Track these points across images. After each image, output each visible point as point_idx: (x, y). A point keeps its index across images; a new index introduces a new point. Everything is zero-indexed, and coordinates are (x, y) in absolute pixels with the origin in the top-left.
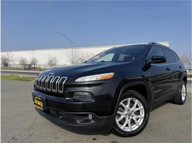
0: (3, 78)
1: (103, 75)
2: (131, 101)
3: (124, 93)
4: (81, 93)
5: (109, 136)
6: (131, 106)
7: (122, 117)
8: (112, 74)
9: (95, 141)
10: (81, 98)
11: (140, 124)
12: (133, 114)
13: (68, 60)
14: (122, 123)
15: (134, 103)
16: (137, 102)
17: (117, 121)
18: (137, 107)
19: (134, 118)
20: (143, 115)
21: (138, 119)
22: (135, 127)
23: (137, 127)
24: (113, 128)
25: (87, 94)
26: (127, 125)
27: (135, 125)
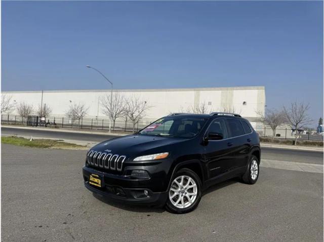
0: (4, 143)
1: (158, 154)
2: (184, 179)
3: (177, 171)
4: (138, 171)
5: (163, 213)
6: (184, 184)
7: (176, 194)
8: (167, 154)
9: (149, 217)
10: (138, 176)
11: (193, 201)
12: (186, 191)
13: (104, 110)
14: (175, 199)
15: (187, 180)
16: (190, 179)
17: (171, 198)
18: (190, 184)
19: (188, 195)
20: (196, 193)
21: (191, 196)
22: (188, 205)
23: (190, 204)
24: (166, 205)
25: (144, 171)
26: (180, 203)
27: (188, 203)
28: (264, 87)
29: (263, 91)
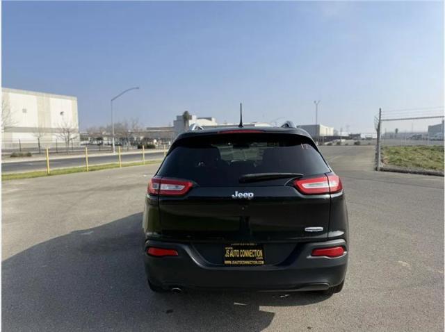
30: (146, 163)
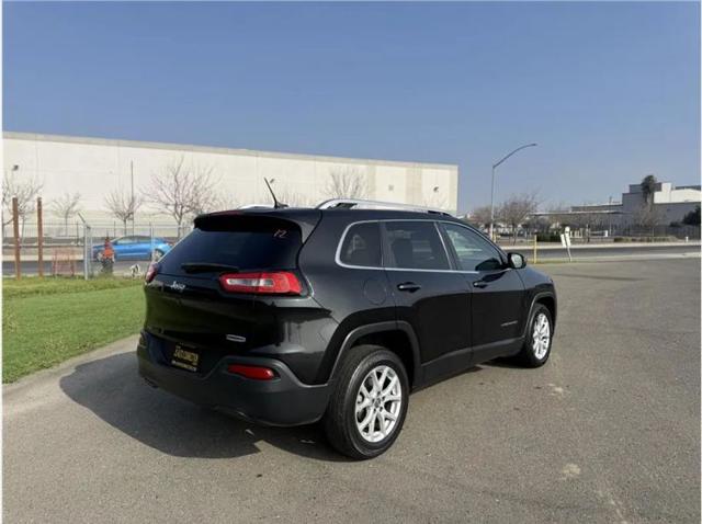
28: (456, 167)
29: (455, 173)
30: (538, 263)
